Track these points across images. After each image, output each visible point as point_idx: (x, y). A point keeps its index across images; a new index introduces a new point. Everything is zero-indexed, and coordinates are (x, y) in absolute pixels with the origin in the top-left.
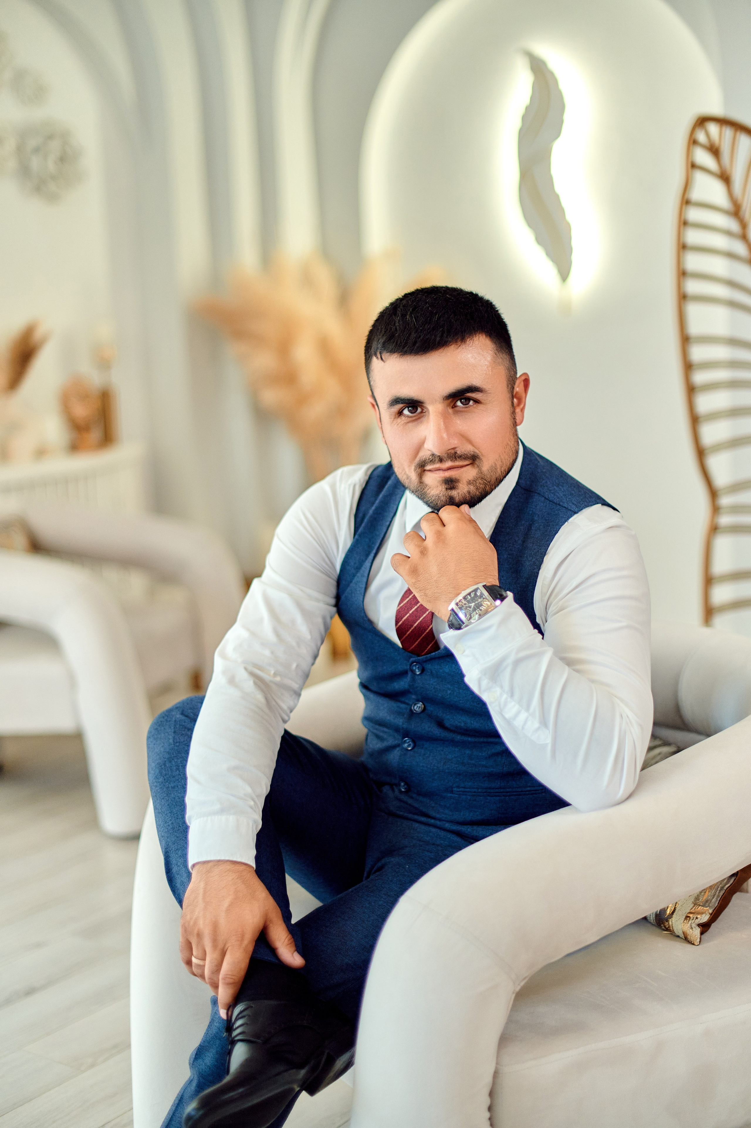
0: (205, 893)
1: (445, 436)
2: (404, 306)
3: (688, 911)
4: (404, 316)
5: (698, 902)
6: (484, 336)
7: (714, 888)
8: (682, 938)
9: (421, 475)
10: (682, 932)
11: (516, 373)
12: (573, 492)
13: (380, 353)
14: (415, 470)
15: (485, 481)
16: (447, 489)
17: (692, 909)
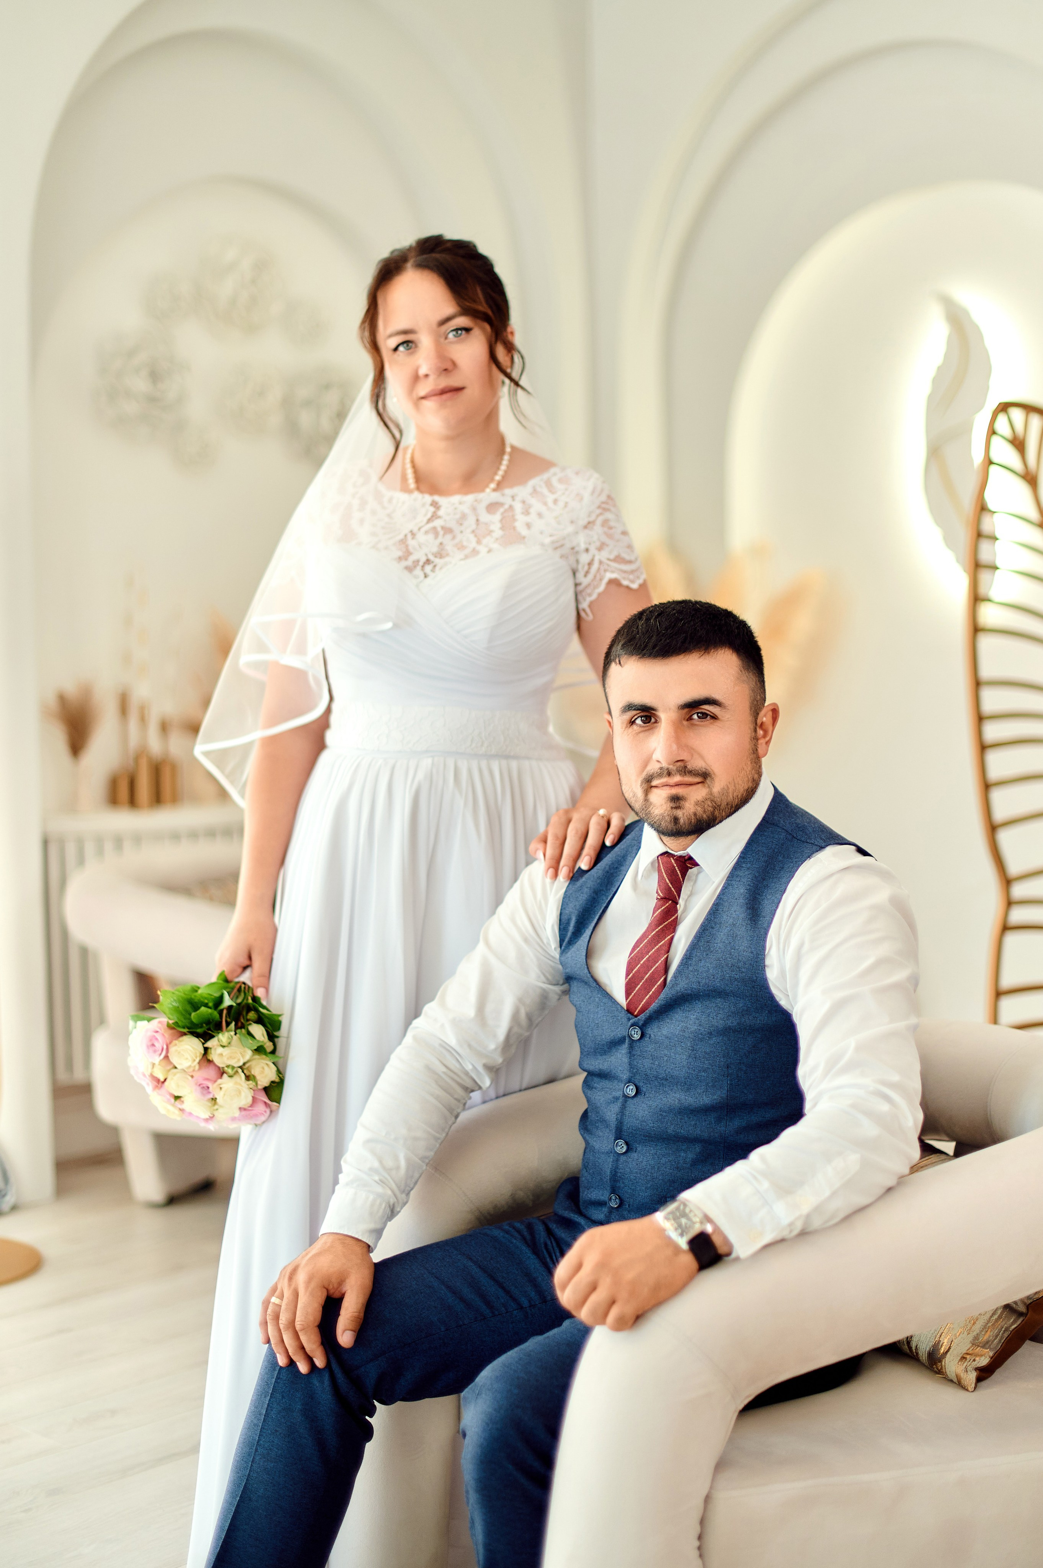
3: (965, 1352)
4: (648, 620)
5: (977, 1342)
6: (731, 651)
7: (997, 1328)
8: (955, 1383)
9: (647, 792)
10: (955, 1374)
13: (619, 656)
15: (714, 804)
16: (672, 809)
17: (969, 1349)
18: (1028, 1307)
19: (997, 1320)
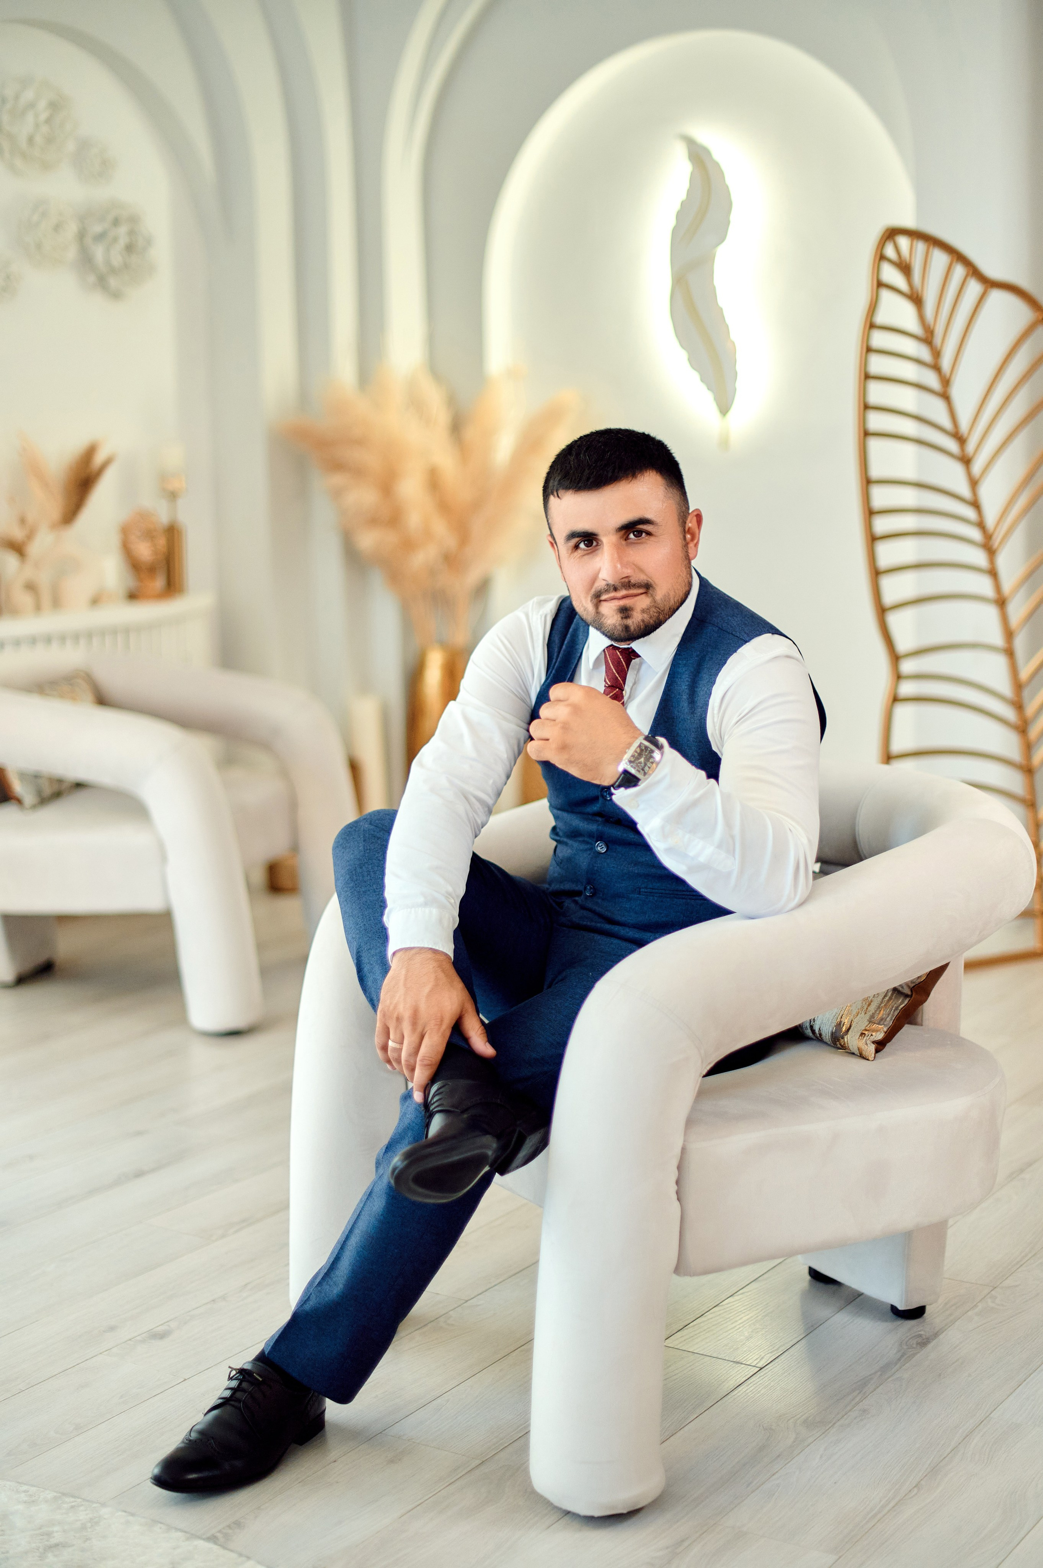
0: (406, 979)
1: (619, 566)
2: (578, 446)
3: (863, 1029)
4: (578, 455)
5: (873, 1019)
6: (655, 473)
7: (889, 1007)
8: (857, 1055)
9: (597, 606)
10: (857, 1047)
11: (688, 508)
12: (746, 622)
13: (557, 491)
14: (591, 601)
15: (660, 610)
16: (622, 618)
17: (867, 1026)
18: (912, 989)
19: (888, 1001)
